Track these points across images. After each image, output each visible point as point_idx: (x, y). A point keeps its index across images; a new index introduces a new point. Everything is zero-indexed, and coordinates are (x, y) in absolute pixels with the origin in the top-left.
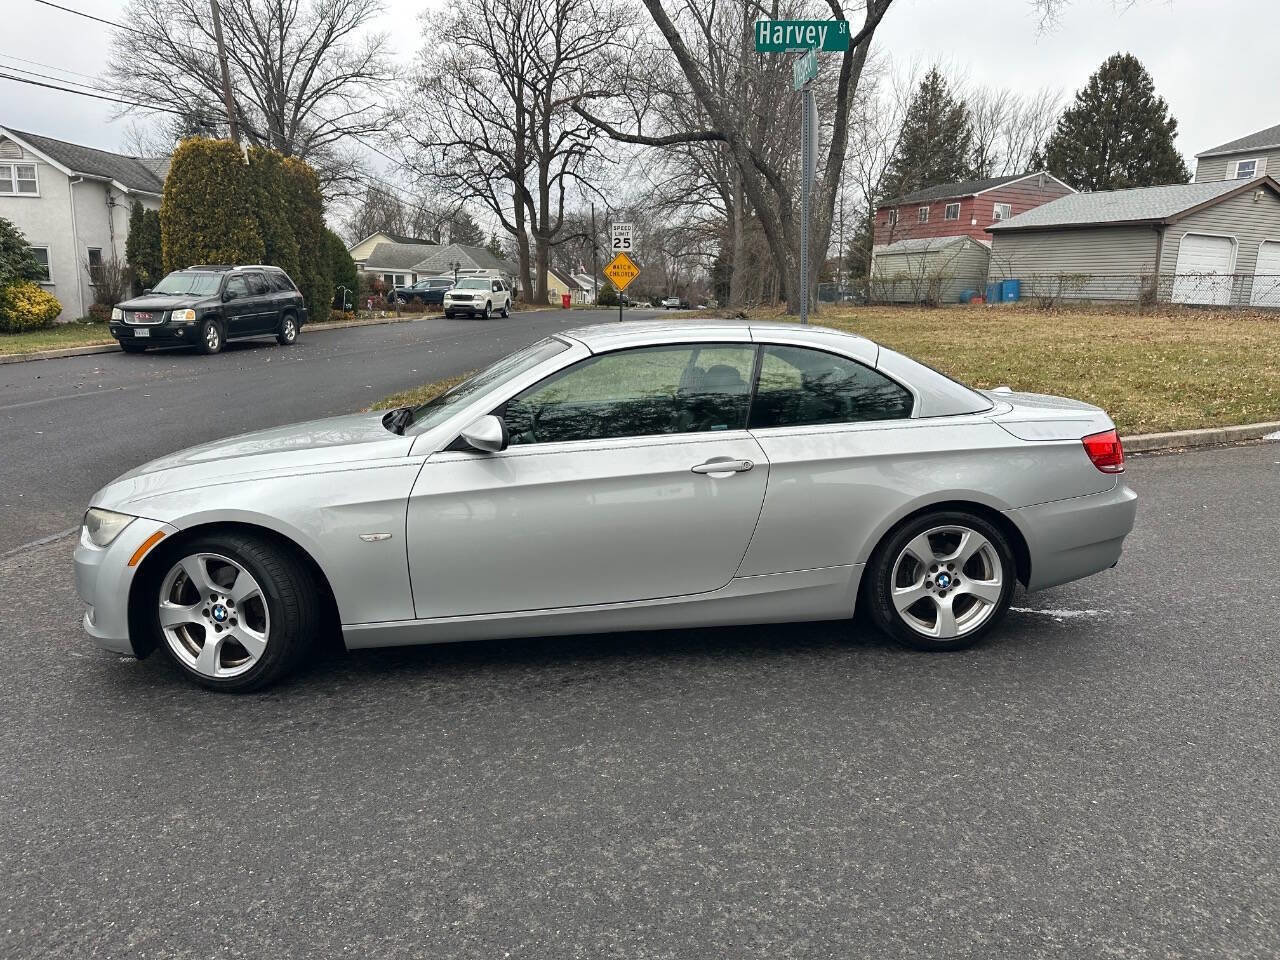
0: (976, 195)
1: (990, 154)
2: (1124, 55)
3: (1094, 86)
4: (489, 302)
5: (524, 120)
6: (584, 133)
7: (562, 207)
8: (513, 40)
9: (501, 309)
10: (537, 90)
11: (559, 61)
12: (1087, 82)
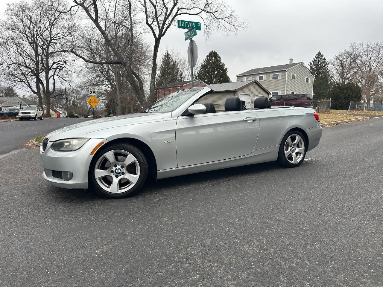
0: (184, 85)
1: (183, 75)
2: (214, 51)
3: (207, 59)
4: (36, 114)
5: (38, 58)
6: (62, 63)
7: (54, 86)
8: (33, 32)
9: (40, 117)
10: (43, 48)
11: (51, 40)
12: (206, 58)
